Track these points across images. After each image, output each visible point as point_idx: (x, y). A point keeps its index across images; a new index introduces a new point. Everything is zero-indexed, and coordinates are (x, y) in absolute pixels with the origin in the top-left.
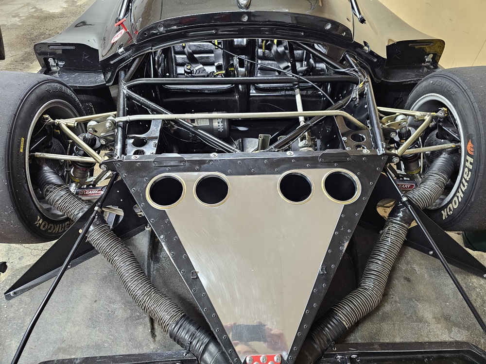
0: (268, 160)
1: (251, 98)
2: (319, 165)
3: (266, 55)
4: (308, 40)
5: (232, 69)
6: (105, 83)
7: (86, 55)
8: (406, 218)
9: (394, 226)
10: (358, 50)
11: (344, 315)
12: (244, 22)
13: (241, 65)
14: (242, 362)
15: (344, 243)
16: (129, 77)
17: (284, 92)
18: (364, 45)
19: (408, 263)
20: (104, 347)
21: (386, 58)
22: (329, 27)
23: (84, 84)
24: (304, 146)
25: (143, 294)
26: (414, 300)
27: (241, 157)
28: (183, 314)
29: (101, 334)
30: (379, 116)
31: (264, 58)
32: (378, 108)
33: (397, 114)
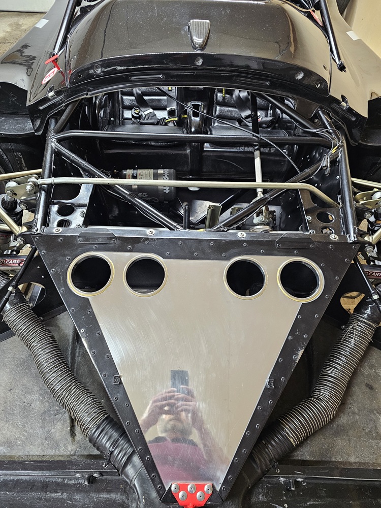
0: (215, 242)
1: (205, 154)
2: (275, 252)
3: (226, 101)
4: (274, 91)
5: (186, 116)
6: (33, 131)
7: (13, 97)
8: (375, 316)
9: (359, 323)
10: (334, 106)
11: (291, 430)
12: (198, 66)
13: (196, 115)
14: (167, 489)
15: (298, 350)
16: (60, 128)
17: (243, 148)
18: (341, 100)
19: (372, 367)
20: (17, 445)
21: (367, 117)
22: (300, 76)
23: (10, 132)
24: (260, 222)
25: (62, 389)
26: (375, 412)
27: (183, 236)
28: (106, 416)
29: (14, 429)
30: (353, 191)
31: (224, 104)
32: (353, 179)
33: (375, 190)
